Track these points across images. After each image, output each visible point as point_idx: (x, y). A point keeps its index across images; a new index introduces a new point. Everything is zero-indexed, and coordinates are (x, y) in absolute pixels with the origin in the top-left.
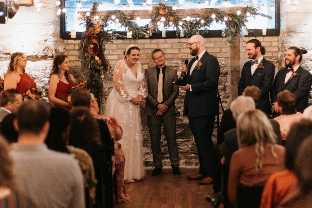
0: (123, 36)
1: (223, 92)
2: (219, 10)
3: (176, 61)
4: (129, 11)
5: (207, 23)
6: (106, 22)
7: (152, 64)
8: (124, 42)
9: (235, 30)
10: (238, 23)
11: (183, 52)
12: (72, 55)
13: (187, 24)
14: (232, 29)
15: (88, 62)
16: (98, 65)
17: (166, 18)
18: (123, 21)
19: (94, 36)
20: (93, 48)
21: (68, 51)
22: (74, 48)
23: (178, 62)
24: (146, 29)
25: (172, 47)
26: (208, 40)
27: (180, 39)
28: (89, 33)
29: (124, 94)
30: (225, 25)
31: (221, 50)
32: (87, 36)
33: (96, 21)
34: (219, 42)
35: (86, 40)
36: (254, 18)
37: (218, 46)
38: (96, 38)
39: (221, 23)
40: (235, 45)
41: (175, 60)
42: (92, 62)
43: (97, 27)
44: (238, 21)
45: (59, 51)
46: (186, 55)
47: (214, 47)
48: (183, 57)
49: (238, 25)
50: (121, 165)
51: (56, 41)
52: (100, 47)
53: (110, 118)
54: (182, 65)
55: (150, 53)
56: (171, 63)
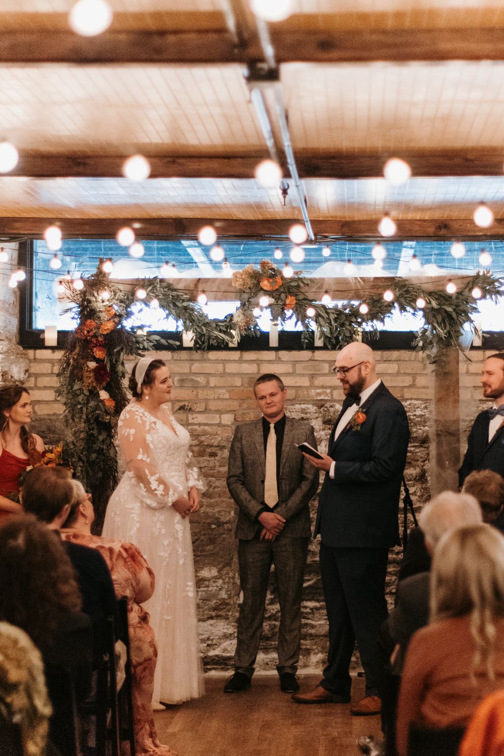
0: (171, 341)
1: (419, 486)
2: (407, 283)
3: (303, 406)
4: (186, 280)
5: (377, 313)
6: (128, 306)
7: (244, 411)
8: (175, 358)
9: (446, 331)
10: (454, 315)
11: (321, 384)
12: (45, 388)
13: (328, 313)
14: (439, 329)
15: (80, 404)
16: (108, 413)
17: (277, 299)
18: (171, 306)
19: (97, 340)
20: (96, 370)
21: (36, 378)
22: (52, 369)
23: (308, 408)
24: (228, 324)
25: (294, 370)
26: (382, 357)
27: (314, 352)
28: (86, 332)
29: (159, 486)
30: (423, 320)
31: (414, 380)
32: (80, 340)
33: (104, 304)
34: (410, 360)
35: (77, 350)
36: (494, 303)
37: (406, 372)
38: (101, 346)
39: (414, 314)
40: (448, 368)
41: (300, 404)
42: (92, 404)
43: (107, 318)
44: (454, 310)
45: (12, 377)
46: (328, 391)
47: (398, 374)
48: (320, 396)
49: (453, 319)
50: (145, 665)
51: (6, 352)
52: (114, 367)
53: (122, 547)
54: (317, 415)
55: (239, 384)
56: (291, 411)
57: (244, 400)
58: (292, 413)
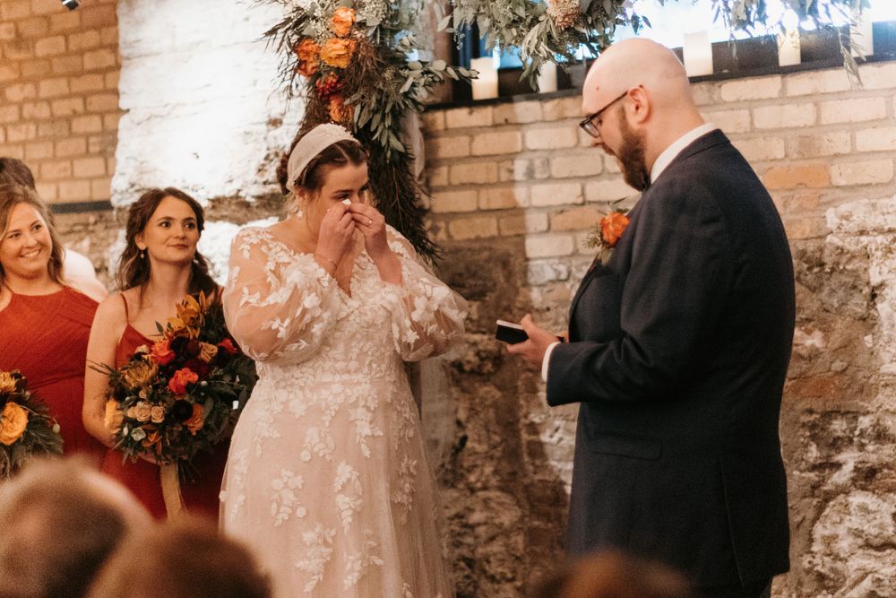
55: (780, 155)
56: (885, 211)
57: (792, 190)
58: (886, 216)
